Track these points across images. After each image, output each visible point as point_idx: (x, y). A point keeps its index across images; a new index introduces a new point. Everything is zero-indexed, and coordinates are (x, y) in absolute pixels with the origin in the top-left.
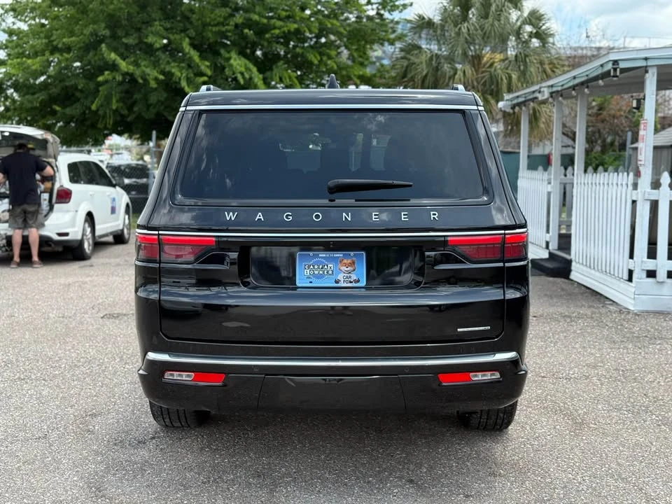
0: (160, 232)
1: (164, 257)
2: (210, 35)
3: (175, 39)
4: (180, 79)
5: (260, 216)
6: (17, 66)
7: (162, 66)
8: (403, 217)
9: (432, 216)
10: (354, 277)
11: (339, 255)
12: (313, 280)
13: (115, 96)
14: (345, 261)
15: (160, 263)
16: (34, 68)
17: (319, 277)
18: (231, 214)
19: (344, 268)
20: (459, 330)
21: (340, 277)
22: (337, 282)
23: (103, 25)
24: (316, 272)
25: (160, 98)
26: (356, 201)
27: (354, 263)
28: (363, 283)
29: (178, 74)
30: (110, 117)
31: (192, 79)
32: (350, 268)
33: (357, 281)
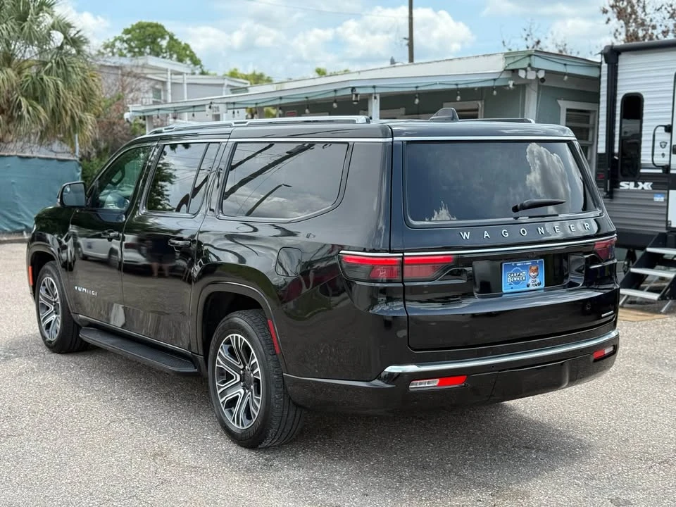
0: (405, 254)
1: (406, 276)
5: (486, 234)
10: (538, 281)
12: (514, 286)
14: (533, 268)
15: (403, 282)
17: (517, 283)
18: (465, 233)
19: (532, 274)
21: (530, 282)
22: (528, 286)
24: (515, 279)
26: (530, 217)
27: (537, 269)
28: (543, 286)
32: (536, 274)
33: (539, 284)
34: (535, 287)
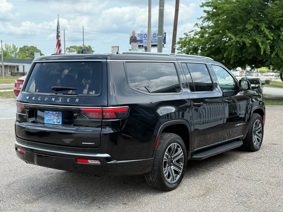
2: (276, 22)
3: (260, 25)
4: (259, 42)
6: (197, 41)
7: (253, 37)
8: (68, 100)
9: (76, 100)
10: (58, 121)
11: (54, 113)
12: (48, 121)
13: (234, 51)
14: (56, 115)
16: (203, 41)
17: (50, 120)
19: (56, 118)
20: (83, 143)
21: (55, 120)
22: (54, 122)
23: (229, 22)
24: (49, 118)
25: (252, 51)
27: (58, 116)
28: (61, 123)
29: (258, 40)
30: (233, 59)
31: (265, 42)
32: (57, 118)
33: (59, 123)
34: (57, 124)
